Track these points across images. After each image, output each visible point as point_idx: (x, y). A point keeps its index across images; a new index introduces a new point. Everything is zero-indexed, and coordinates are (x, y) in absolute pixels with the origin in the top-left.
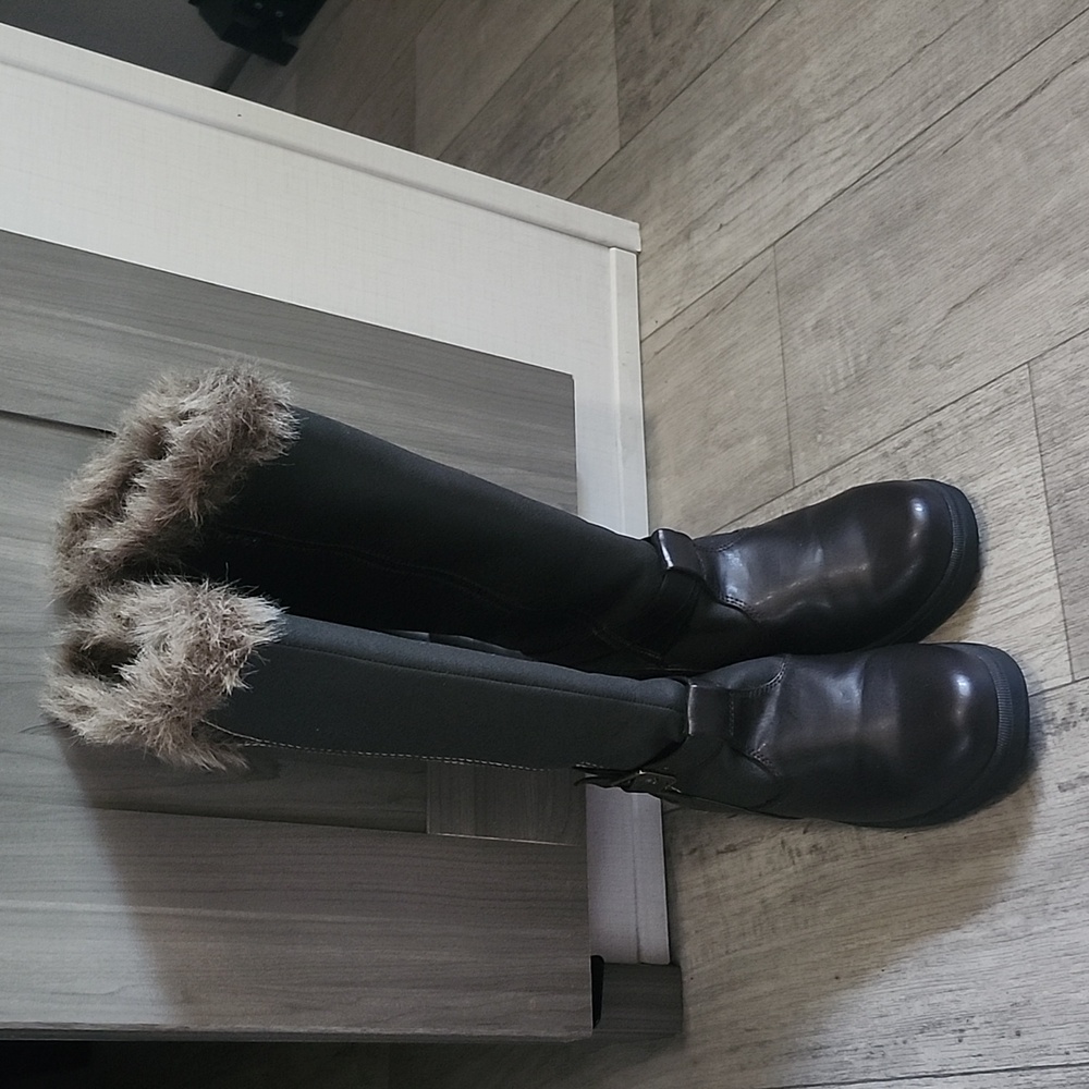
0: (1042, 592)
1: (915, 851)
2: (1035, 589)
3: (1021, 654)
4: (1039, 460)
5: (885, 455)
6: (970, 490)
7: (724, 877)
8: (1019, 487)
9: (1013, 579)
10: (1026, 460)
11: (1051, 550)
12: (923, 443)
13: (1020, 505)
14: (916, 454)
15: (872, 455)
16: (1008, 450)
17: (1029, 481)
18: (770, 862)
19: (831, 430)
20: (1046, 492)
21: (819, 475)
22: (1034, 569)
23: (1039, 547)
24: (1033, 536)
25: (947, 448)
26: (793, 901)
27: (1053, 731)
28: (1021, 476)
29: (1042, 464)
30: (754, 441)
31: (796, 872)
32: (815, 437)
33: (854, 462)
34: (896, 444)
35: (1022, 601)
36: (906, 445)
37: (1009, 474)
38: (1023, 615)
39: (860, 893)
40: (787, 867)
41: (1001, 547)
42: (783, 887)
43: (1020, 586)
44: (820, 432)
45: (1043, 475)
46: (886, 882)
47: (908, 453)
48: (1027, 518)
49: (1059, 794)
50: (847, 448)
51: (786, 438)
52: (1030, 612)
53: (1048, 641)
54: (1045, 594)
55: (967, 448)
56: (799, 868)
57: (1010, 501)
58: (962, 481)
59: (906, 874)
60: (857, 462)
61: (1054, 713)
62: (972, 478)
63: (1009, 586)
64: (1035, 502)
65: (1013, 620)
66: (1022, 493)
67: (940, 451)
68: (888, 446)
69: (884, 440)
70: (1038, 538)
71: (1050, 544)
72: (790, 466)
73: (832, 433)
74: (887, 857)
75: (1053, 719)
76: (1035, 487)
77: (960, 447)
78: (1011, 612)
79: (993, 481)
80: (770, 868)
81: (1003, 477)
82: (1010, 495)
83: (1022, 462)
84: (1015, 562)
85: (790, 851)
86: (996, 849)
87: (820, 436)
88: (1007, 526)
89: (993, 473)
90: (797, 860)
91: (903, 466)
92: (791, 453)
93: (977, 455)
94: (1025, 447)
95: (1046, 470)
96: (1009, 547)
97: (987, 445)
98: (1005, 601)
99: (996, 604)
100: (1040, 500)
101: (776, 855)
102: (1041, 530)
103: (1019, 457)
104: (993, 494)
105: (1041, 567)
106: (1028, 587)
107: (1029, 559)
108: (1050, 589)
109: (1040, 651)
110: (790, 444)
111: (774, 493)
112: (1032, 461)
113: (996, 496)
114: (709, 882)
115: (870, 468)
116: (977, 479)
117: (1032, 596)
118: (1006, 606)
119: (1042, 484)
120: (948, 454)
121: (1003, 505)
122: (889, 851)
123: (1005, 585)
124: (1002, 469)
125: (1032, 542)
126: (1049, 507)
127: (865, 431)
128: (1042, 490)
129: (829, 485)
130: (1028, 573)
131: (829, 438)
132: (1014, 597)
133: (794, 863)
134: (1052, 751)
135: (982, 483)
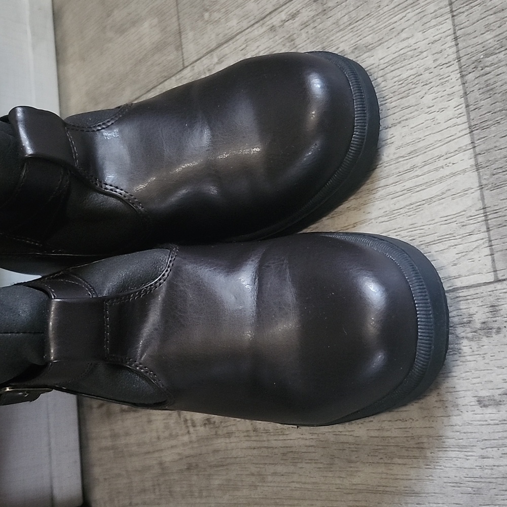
0: (454, 174)
1: (308, 443)
2: (447, 171)
3: (428, 244)
4: (449, 22)
5: (273, 29)
6: (366, 61)
7: (127, 434)
8: (425, 54)
9: (418, 160)
10: (433, 22)
11: (466, 125)
12: (312, 14)
13: (426, 76)
14: (305, 25)
15: (258, 30)
16: (411, 14)
17: (437, 47)
18: (167, 427)
19: (217, 7)
20: (459, 59)
21: (208, 53)
22: (444, 149)
23: (450, 123)
24: (442, 110)
25: (339, 15)
26: (188, 469)
27: (470, 335)
28: (427, 41)
29: (454, 25)
30: (146, 25)
31: (191, 442)
32: (203, 16)
33: (241, 39)
34: (283, 16)
35: (429, 184)
36: (293, 16)
37: (411, 41)
38: (430, 200)
39: (253, 474)
40: (182, 435)
41: (403, 123)
42: (179, 454)
43: (426, 169)
44: (207, 10)
45: (456, 39)
46: (280, 469)
47: (296, 25)
48: (435, 89)
49: (478, 409)
50: (234, 24)
51: (175, 19)
52: (441, 197)
53: (462, 231)
54: (458, 178)
55: (363, 14)
56: (194, 437)
57: (412, 72)
58: (357, 52)
59: (300, 465)
60: (243, 39)
61: (471, 315)
62: (369, 48)
63: (413, 168)
64: (445, 71)
65: (418, 206)
66: (429, 62)
67: (331, 20)
68: (276, 20)
69: (270, 13)
70: (450, 113)
71: (464, 119)
72: (179, 47)
73: (219, 11)
74: (280, 444)
75: (470, 322)
76: (445, 54)
77: (353, 14)
78: (415, 197)
79: (393, 49)
80: (167, 434)
81: (405, 44)
82: (414, 64)
83: (428, 25)
84: (420, 140)
85: (186, 421)
86: (400, 457)
87: (207, 15)
88: (411, 100)
89: (392, 41)
90: (191, 429)
91: (291, 39)
92: (180, 33)
93: (373, 22)
94: (431, 8)
95: (459, 33)
96: (412, 123)
97: (386, 9)
98: (408, 184)
99: (398, 188)
100: (451, 69)
101: (172, 421)
102: (453, 103)
103: (424, 20)
104: (392, 65)
105: (453, 146)
106: (436, 169)
107: (438, 137)
108: (464, 171)
109: (453, 242)
110: (179, 25)
111: (165, 74)
112: (440, 23)
113: (396, 66)
114: (115, 436)
115: (258, 43)
116: (373, 48)
117: (441, 180)
118: (409, 190)
119: (454, 49)
120: (341, 22)
121: (404, 76)
122: (281, 437)
123: (408, 166)
124: (404, 35)
125: (440, 117)
126: (462, 76)
127: (251, 6)
128: (455, 56)
129: (217, 63)
130: (436, 152)
131: (216, 16)
132: (420, 180)
133: (188, 432)
134: (469, 358)
135: (380, 53)
